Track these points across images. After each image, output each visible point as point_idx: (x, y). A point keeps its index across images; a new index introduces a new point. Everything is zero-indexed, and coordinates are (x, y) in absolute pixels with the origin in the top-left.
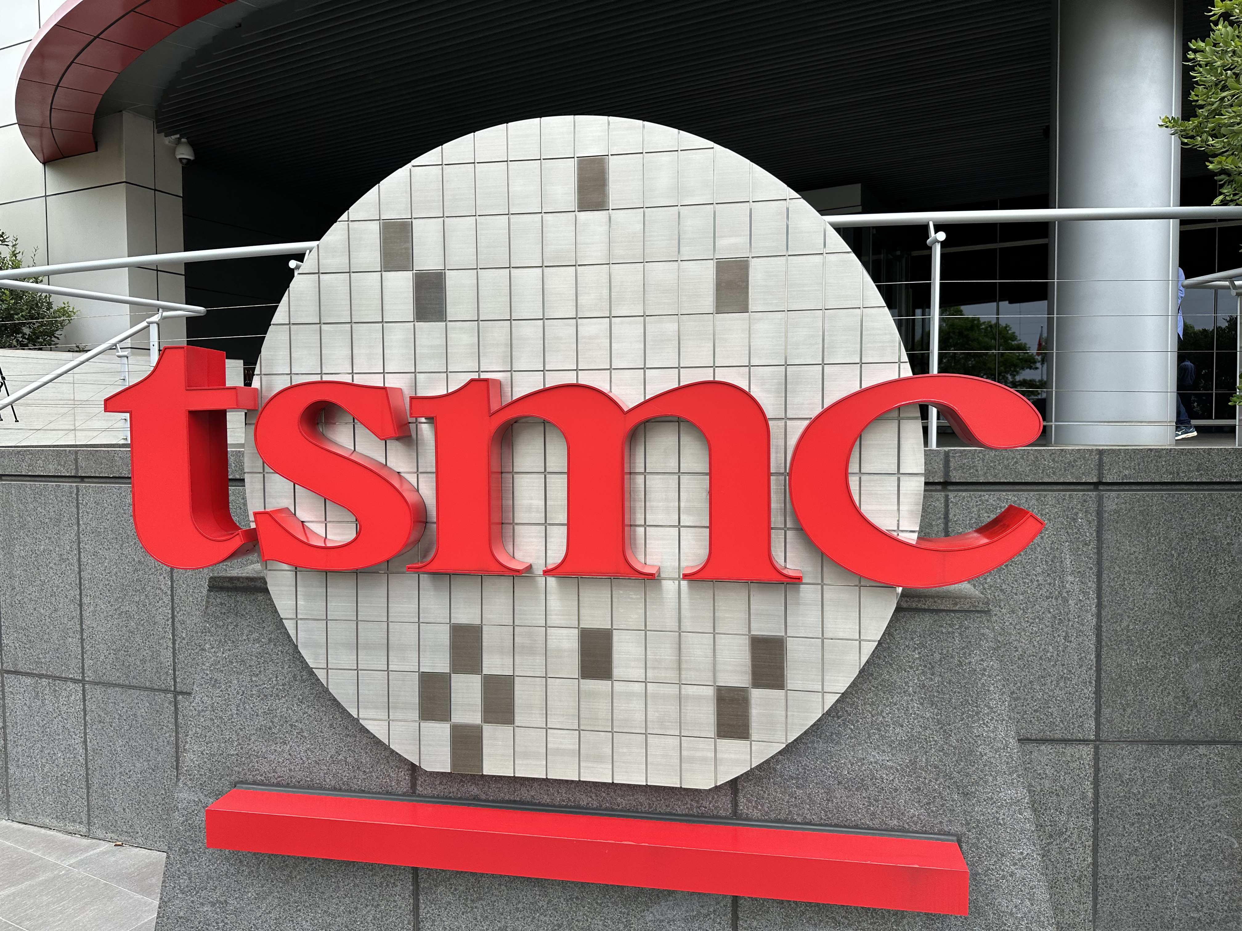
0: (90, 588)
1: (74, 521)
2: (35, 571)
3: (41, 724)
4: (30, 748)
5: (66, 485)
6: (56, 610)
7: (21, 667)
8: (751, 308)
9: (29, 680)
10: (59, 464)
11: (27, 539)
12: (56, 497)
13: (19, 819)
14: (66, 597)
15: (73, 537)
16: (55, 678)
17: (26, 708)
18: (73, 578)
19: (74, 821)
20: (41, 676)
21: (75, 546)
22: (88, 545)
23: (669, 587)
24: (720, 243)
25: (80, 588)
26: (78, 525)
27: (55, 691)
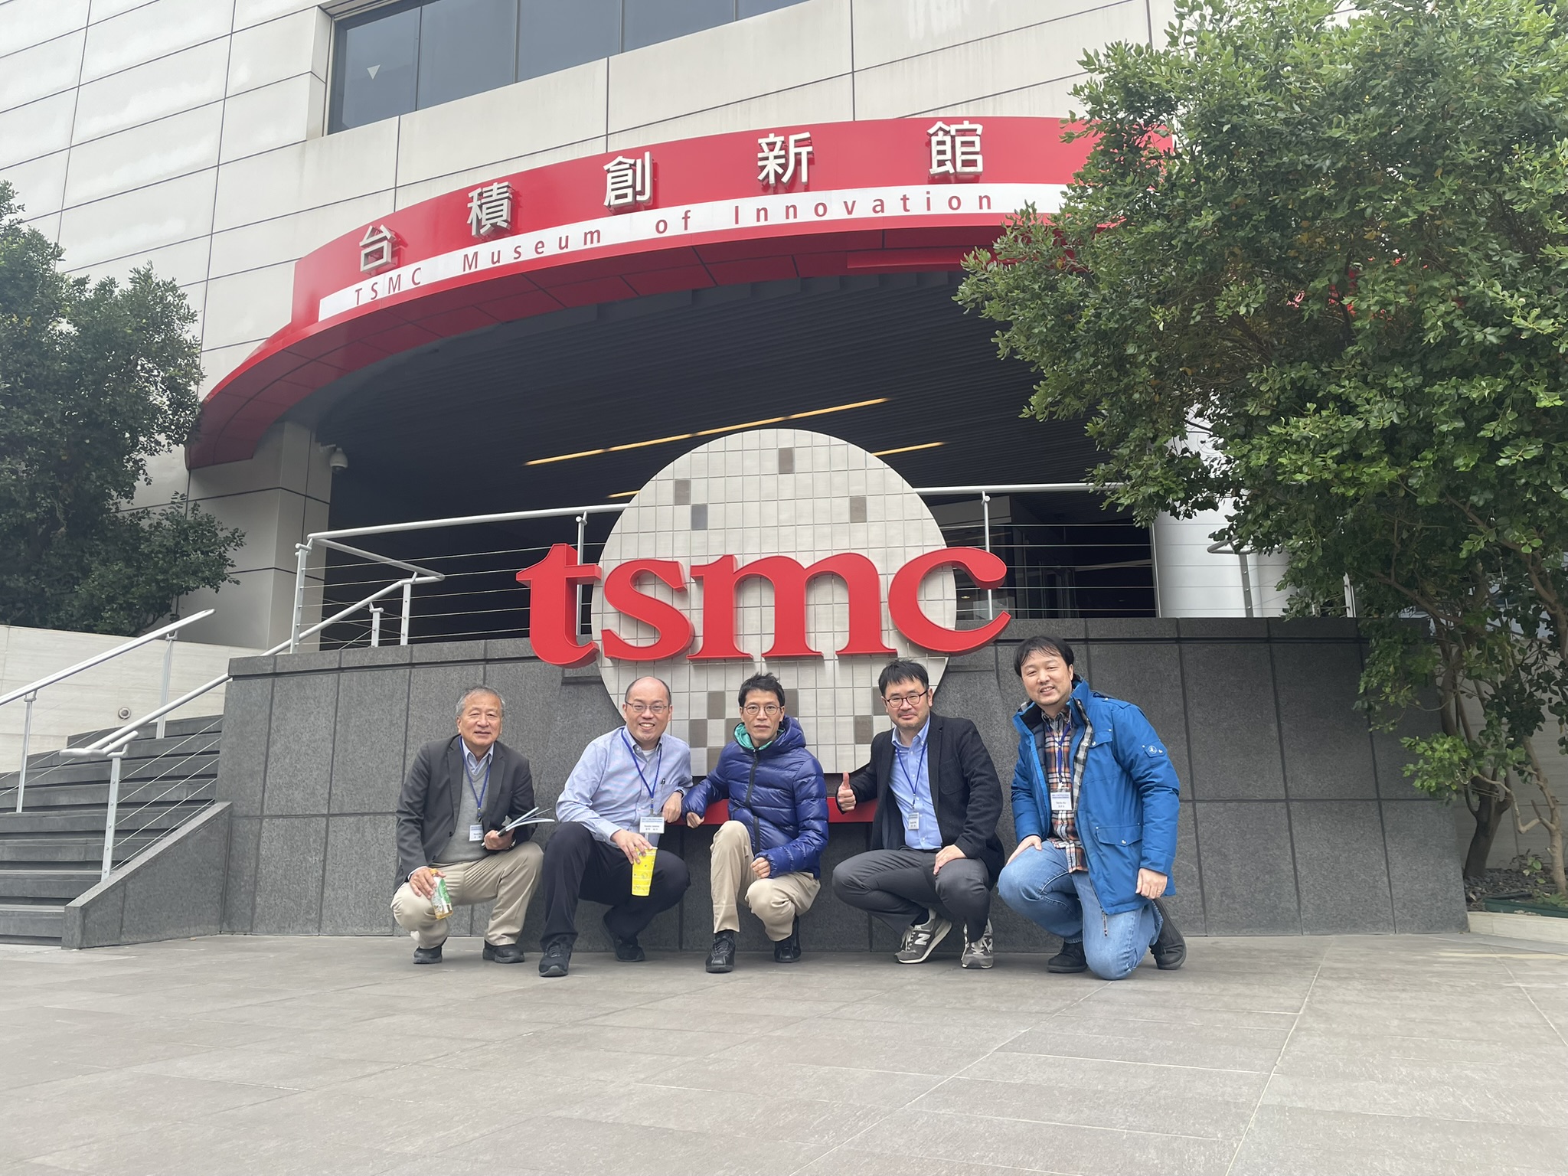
0: (414, 743)
1: (406, 695)
2: (367, 735)
3: (360, 851)
4: (346, 873)
5: (401, 671)
6: (382, 763)
7: (346, 809)
8: (868, 520)
9: (352, 819)
10: (397, 656)
11: (363, 713)
12: (392, 680)
13: (329, 933)
14: (393, 751)
15: (403, 706)
16: (375, 814)
17: (346, 842)
18: (401, 737)
19: (380, 925)
20: (363, 814)
21: (405, 713)
22: (414, 711)
23: (829, 665)
24: (851, 489)
25: (405, 744)
26: (409, 697)
27: (375, 824)
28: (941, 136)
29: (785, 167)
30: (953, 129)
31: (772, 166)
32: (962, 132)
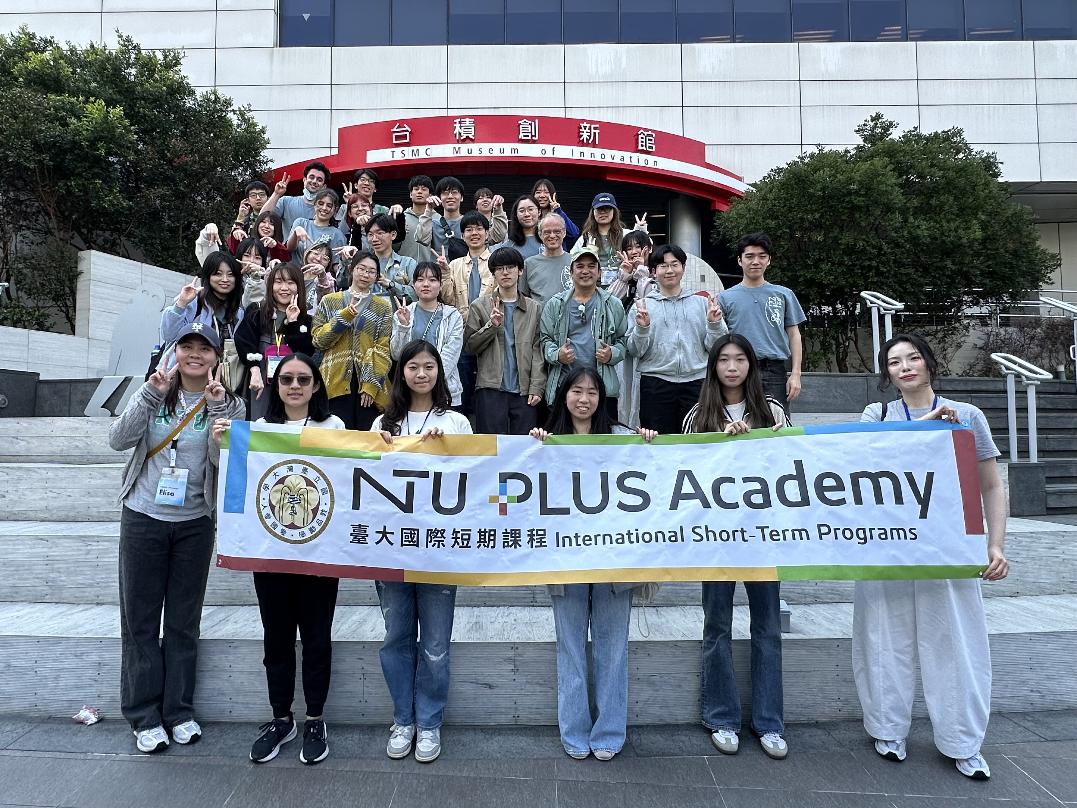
28: (642, 136)
29: (590, 136)
30: (646, 133)
31: (585, 136)
32: (648, 135)
